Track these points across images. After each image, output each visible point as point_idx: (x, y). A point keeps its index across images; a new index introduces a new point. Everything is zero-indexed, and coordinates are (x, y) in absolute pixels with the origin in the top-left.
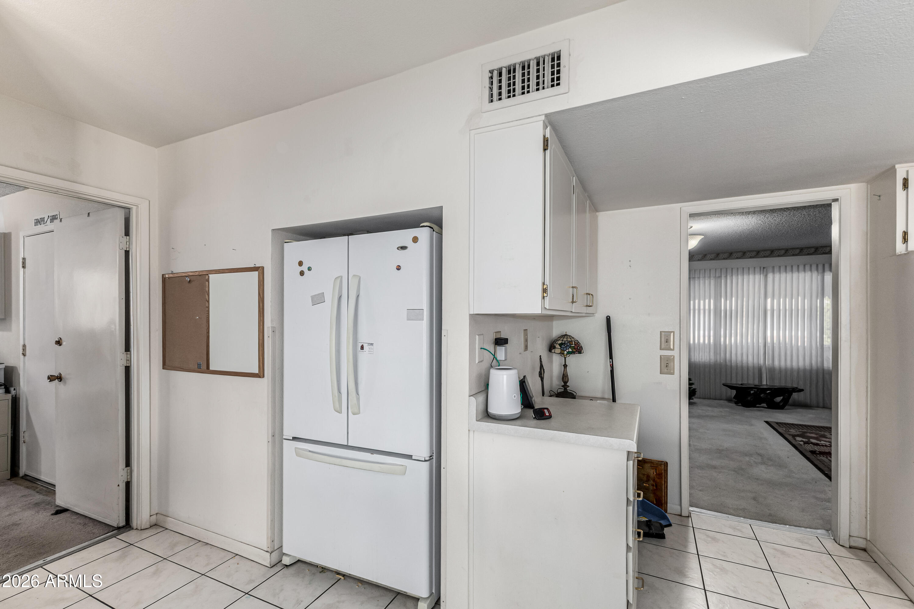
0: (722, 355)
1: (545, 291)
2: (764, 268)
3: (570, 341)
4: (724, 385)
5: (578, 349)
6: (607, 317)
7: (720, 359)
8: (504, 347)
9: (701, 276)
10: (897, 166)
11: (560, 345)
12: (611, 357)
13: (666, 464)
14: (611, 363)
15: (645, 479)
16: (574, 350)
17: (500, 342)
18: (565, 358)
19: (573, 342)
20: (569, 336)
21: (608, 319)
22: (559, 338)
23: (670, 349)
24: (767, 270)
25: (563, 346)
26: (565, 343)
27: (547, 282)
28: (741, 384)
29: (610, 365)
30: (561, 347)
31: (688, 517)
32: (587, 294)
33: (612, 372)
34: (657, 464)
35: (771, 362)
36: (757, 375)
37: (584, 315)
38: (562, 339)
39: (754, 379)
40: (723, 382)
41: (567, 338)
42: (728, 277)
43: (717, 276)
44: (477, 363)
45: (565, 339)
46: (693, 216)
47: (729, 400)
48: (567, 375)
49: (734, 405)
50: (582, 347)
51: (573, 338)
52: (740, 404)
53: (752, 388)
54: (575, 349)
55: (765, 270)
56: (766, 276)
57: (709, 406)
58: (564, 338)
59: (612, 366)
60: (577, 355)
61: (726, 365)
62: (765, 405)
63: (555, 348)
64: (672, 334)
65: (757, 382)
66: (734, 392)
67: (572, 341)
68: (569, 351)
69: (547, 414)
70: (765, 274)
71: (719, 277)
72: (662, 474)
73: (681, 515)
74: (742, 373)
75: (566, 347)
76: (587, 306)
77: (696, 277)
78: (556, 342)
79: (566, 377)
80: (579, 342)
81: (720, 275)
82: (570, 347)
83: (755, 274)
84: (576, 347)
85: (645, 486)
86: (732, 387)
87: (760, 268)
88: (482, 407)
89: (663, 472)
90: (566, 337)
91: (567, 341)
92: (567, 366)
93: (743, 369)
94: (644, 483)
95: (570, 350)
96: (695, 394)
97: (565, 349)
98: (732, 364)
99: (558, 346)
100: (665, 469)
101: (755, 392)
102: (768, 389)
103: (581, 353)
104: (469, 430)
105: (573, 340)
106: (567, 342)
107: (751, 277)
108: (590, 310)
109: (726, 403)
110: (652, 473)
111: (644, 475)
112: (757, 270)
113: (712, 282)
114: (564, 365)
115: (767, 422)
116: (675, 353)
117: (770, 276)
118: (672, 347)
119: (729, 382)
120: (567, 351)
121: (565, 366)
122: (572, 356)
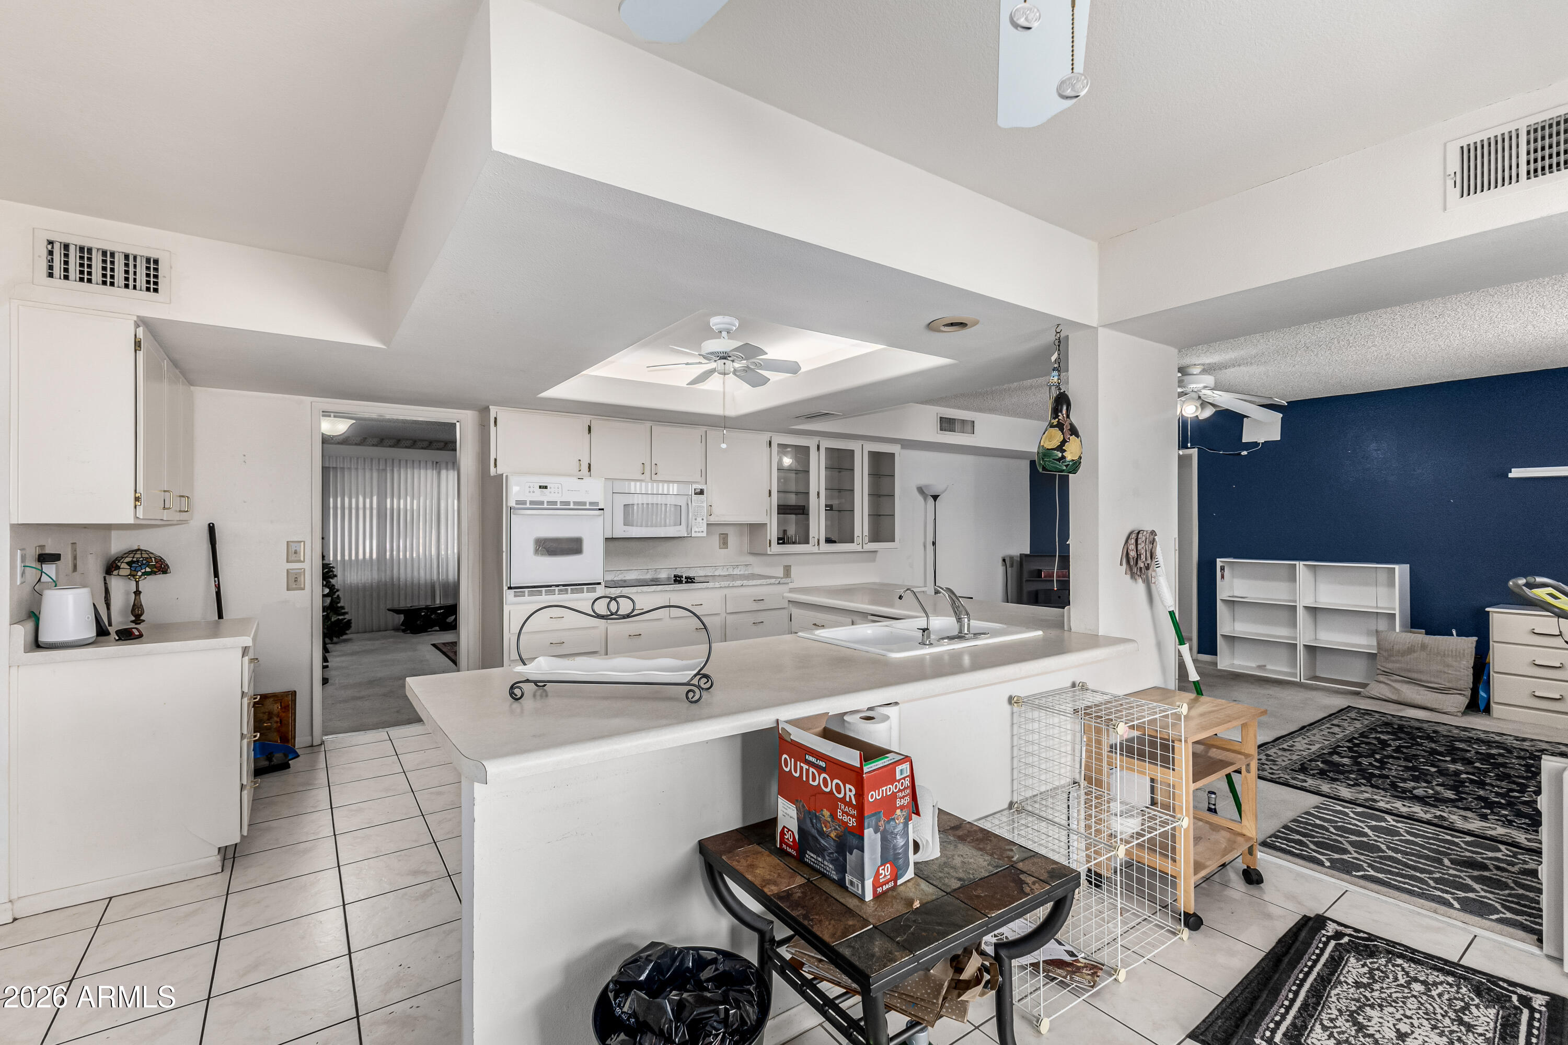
0: (388, 572)
1: (137, 499)
2: (437, 463)
3: (147, 558)
4: (389, 610)
5: (161, 567)
6: (209, 524)
7: (385, 577)
8: (54, 565)
9: (359, 467)
10: (490, 407)
11: (129, 564)
12: (216, 575)
13: (294, 693)
14: (217, 583)
15: (266, 717)
16: (155, 570)
17: (44, 558)
18: (137, 583)
19: (153, 559)
20: (145, 551)
21: (211, 529)
22: (125, 554)
23: (300, 561)
24: (440, 466)
25: (134, 565)
26: (138, 561)
27: (140, 489)
28: (411, 607)
29: (215, 585)
30: (131, 567)
31: (321, 744)
32: (181, 496)
33: (218, 594)
34: (282, 696)
35: (445, 577)
36: (429, 591)
37: (175, 523)
38: (132, 555)
39: (426, 599)
40: (389, 607)
41: (141, 554)
42: (395, 470)
43: (381, 468)
44: (18, 584)
45: (138, 556)
46: (326, 414)
47: (396, 629)
48: (141, 605)
49: (402, 633)
50: (167, 565)
51: (152, 553)
52: (409, 632)
53: (420, 610)
54: (156, 568)
55: (438, 465)
56: (439, 473)
57: (370, 639)
58: (135, 554)
59: (218, 587)
60: (160, 577)
61: (393, 584)
62: (437, 628)
63: (118, 568)
64: (302, 543)
65: (429, 603)
66: (402, 617)
67: (151, 558)
68: (145, 572)
69: (137, 633)
70: (438, 470)
71: (383, 470)
72: (288, 706)
73: (312, 746)
74: (412, 593)
75: (140, 566)
76: (180, 511)
77: (352, 467)
78: (121, 560)
79: (138, 608)
80: (162, 559)
81: (384, 468)
82: (148, 566)
83: (426, 469)
84: (158, 565)
85: (266, 726)
86: (398, 612)
87: (433, 462)
88: (31, 637)
89: (290, 703)
90: (139, 552)
91: (142, 557)
92: (140, 592)
93: (414, 588)
94: (264, 723)
95: (148, 570)
96: (350, 627)
97: (138, 569)
98: (401, 583)
99: (124, 565)
100: (293, 698)
101: (426, 614)
102: (440, 608)
103: (166, 573)
104: (10, 667)
105: (151, 555)
106: (142, 559)
107: (423, 472)
108: (184, 516)
109: (392, 633)
110: (276, 708)
111: (264, 713)
112: (429, 464)
113: (375, 475)
114: (134, 593)
115: (434, 645)
116: (306, 566)
117: (444, 472)
118: (302, 559)
119: (396, 606)
120: (143, 571)
121: (137, 593)
122: (150, 578)
